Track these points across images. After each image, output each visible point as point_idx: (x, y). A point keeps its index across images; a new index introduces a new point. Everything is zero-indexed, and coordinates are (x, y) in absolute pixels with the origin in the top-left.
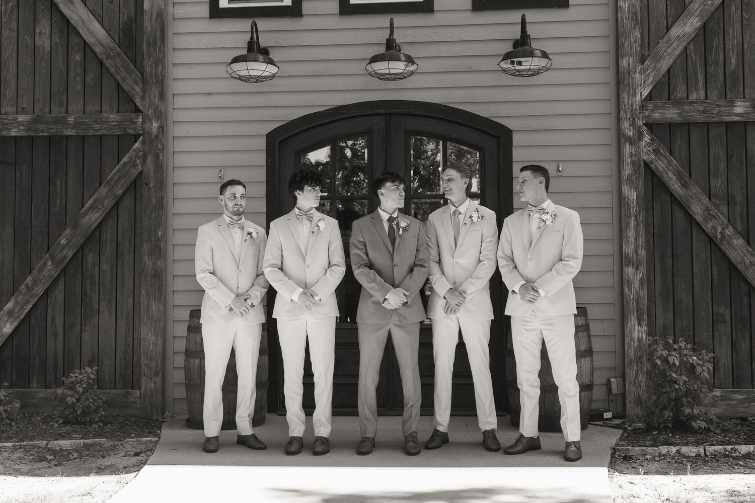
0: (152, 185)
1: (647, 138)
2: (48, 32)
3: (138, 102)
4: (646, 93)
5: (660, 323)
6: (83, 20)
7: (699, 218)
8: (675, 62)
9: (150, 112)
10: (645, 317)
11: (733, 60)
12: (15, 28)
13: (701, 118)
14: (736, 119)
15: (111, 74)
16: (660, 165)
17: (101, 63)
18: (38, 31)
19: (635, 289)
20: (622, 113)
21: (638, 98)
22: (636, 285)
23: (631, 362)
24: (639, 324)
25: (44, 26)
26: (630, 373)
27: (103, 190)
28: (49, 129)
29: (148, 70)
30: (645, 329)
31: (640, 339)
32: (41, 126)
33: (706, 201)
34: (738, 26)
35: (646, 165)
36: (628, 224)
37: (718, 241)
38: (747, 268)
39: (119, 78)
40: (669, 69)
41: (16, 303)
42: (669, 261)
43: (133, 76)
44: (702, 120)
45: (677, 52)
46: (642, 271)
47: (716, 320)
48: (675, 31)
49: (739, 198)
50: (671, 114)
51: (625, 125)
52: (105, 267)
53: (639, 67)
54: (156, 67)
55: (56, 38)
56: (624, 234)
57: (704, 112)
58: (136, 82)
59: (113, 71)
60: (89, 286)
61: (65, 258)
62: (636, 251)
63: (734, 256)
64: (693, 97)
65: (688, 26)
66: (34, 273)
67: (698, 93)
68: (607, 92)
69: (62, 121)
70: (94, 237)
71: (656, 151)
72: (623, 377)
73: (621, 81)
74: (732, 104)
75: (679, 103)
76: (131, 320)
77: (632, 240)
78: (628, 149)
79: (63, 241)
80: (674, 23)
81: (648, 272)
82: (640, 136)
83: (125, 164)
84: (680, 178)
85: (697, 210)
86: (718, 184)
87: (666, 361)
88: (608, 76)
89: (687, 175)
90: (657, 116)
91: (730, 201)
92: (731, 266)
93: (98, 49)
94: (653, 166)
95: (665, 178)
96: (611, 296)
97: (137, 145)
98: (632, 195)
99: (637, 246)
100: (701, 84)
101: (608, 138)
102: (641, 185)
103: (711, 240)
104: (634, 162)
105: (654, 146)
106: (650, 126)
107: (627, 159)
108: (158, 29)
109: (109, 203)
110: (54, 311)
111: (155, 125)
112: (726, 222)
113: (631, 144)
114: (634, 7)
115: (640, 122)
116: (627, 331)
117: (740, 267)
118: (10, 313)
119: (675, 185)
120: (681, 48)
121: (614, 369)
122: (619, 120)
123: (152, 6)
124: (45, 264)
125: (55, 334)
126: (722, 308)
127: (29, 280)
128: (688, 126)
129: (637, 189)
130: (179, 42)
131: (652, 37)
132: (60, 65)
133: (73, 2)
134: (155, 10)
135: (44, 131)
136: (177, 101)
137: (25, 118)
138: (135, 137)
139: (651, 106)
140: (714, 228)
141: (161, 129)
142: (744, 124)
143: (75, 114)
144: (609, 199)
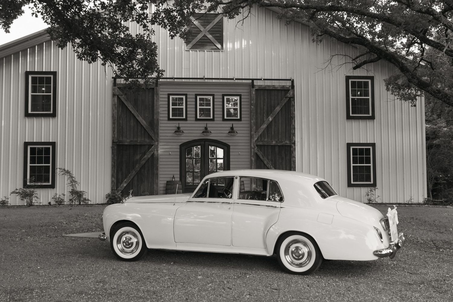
0: (156, 155)
1: (256, 148)
2: (133, 122)
3: (153, 138)
4: (256, 139)
6: (141, 120)
7: (266, 164)
8: (262, 133)
9: (156, 140)
10: (255, 183)
11: (273, 133)
12: (126, 121)
13: (266, 144)
14: (273, 145)
15: (147, 132)
16: (259, 153)
17: (145, 129)
20: (251, 143)
21: (254, 140)
24: (254, 185)
25: (132, 121)
27: (146, 156)
28: (134, 143)
29: (155, 131)
30: (255, 185)
31: (254, 187)
33: (267, 160)
34: (274, 126)
35: (256, 153)
36: (252, 165)
39: (149, 133)
40: (261, 135)
41: (127, 180)
43: (152, 132)
48: (262, 127)
49: (274, 160)
50: (261, 143)
51: (252, 145)
52: (146, 172)
53: (255, 134)
54: (157, 131)
55: (135, 123)
56: (252, 167)
57: (267, 143)
58: (153, 134)
59: (148, 131)
60: (142, 176)
61: (137, 170)
64: (265, 140)
65: (264, 126)
66: (131, 174)
68: (249, 138)
69: (137, 141)
70: (143, 167)
71: (258, 151)
73: (251, 137)
74: (272, 142)
75: (262, 141)
76: (151, 183)
78: (252, 150)
79: (137, 167)
80: (262, 125)
82: (255, 147)
83: (150, 151)
84: (262, 156)
85: (265, 162)
86: (270, 157)
88: (249, 135)
89: (264, 155)
90: (258, 144)
91: (272, 161)
93: (144, 127)
97: (153, 147)
98: (253, 159)
100: (267, 138)
101: (249, 147)
102: (255, 157)
104: (254, 153)
105: (258, 149)
106: (257, 145)
107: (252, 152)
108: (157, 123)
109: (147, 159)
110: (135, 181)
112: (271, 164)
114: (254, 122)
115: (255, 145)
118: (126, 182)
119: (261, 157)
120: (263, 131)
123: (156, 118)
124: (133, 171)
125: (135, 186)
128: (264, 146)
130: (160, 125)
131: (258, 128)
132: (136, 129)
133: (139, 116)
134: (157, 119)
135: (132, 143)
136: (161, 138)
137: (128, 141)
138: (152, 145)
139: (257, 142)
140: (269, 166)
141: (158, 143)
142: (275, 146)
143: (139, 140)
144: (249, 160)
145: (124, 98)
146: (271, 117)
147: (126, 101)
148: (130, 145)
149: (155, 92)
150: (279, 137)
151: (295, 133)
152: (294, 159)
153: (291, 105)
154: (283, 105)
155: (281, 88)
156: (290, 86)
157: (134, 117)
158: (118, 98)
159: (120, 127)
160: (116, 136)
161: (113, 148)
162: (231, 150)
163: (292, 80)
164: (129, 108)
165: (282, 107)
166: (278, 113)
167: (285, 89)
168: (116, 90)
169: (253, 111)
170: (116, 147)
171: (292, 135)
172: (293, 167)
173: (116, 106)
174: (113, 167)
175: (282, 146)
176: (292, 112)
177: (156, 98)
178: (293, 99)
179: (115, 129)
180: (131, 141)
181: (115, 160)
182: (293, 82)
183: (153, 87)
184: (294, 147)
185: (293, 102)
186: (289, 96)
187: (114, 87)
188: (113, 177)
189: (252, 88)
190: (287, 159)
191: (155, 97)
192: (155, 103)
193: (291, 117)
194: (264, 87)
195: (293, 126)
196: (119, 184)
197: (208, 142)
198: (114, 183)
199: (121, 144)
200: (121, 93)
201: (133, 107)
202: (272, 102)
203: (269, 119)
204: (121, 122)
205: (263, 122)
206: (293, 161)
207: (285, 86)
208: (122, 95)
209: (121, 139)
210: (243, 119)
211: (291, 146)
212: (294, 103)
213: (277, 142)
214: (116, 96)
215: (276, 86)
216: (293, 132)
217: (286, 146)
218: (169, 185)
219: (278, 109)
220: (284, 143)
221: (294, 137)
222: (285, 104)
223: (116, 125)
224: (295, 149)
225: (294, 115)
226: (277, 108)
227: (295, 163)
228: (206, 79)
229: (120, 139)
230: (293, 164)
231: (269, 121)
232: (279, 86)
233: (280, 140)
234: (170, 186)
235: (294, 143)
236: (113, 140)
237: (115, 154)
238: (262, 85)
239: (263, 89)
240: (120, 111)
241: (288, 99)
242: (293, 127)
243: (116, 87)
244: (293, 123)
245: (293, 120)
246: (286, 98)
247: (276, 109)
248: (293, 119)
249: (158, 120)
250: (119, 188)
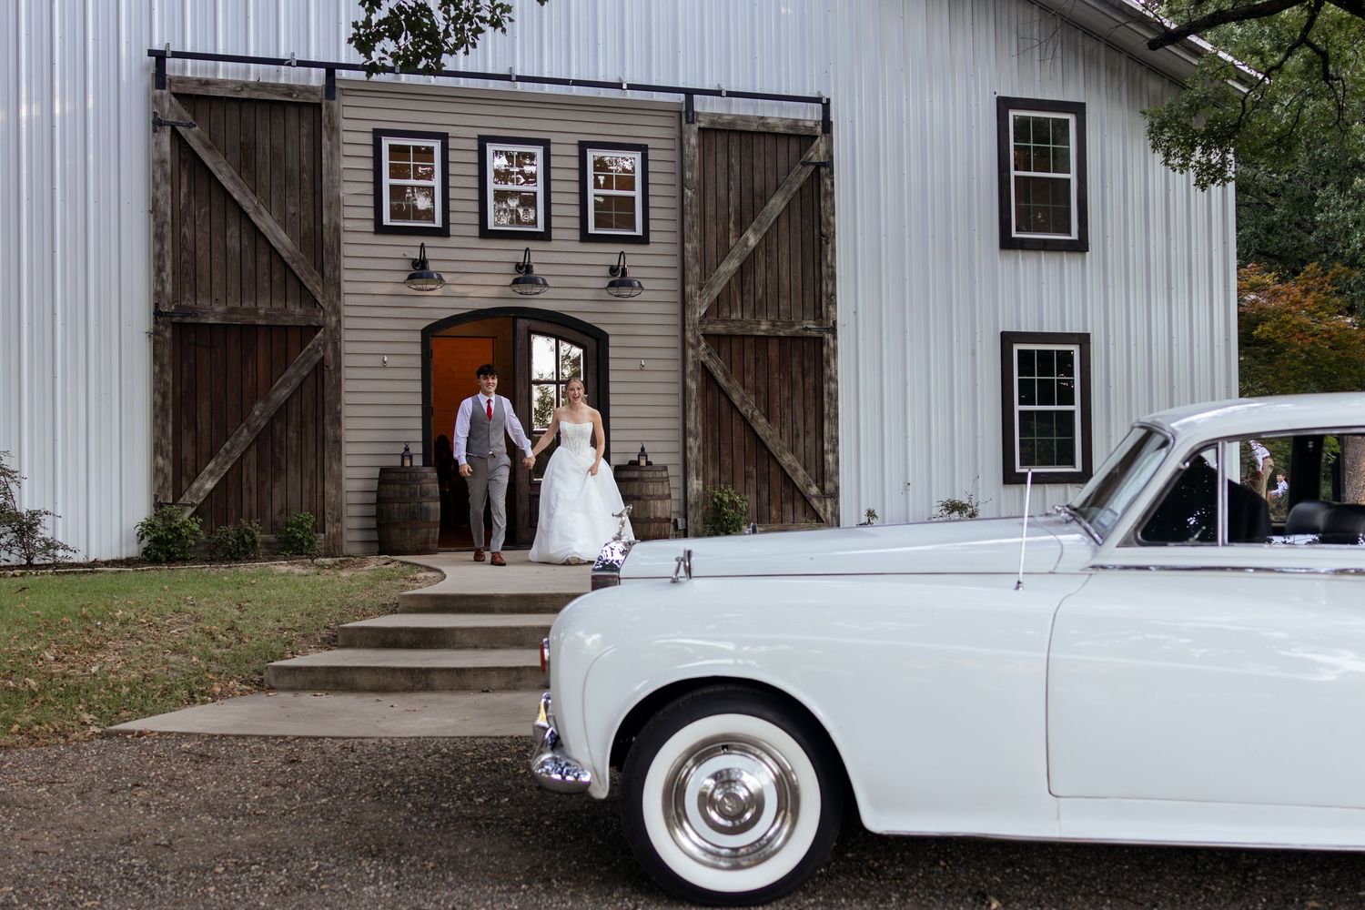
0: (332, 368)
1: (703, 345)
2: (237, 234)
3: (320, 300)
4: (703, 312)
5: (710, 479)
6: (270, 229)
7: (737, 403)
8: (722, 290)
9: (330, 309)
10: (701, 474)
11: (760, 291)
12: (208, 231)
13: (739, 332)
14: (762, 333)
15: (296, 276)
16: (712, 365)
17: (286, 266)
18: (228, 234)
19: (694, 455)
20: (687, 326)
21: (697, 316)
22: (695, 450)
23: (691, 506)
24: (697, 479)
25: (233, 230)
26: (691, 514)
27: (291, 371)
28: (244, 319)
29: (327, 273)
30: (701, 482)
31: (698, 490)
32: (234, 317)
33: (742, 391)
34: (763, 267)
35: (703, 364)
36: (690, 406)
37: (749, 420)
38: (767, 439)
39: (303, 279)
40: (718, 296)
41: (217, 464)
42: (717, 433)
43: (315, 278)
44: (740, 333)
45: (724, 284)
46: (699, 441)
47: (747, 476)
48: (722, 268)
49: (763, 390)
50: (719, 328)
51: (689, 335)
52: (291, 434)
53: (698, 293)
54: (334, 271)
55: (245, 242)
56: (687, 413)
57: (741, 328)
58: (318, 284)
59: (297, 272)
60: (277, 450)
61: (258, 426)
62: (696, 426)
63: (759, 431)
64: (734, 317)
65: (730, 266)
66: (232, 439)
67: (737, 313)
68: (676, 309)
69: (254, 312)
70: (282, 412)
71: (709, 354)
72: (686, 517)
73: (684, 302)
74: (759, 323)
75: (724, 321)
76: (314, 477)
77: (693, 418)
78: (690, 352)
79: (257, 413)
80: (721, 262)
81: (703, 441)
82: (699, 343)
83: (309, 349)
84: (725, 373)
85: (736, 398)
86: (749, 379)
87: (721, 500)
88: (677, 297)
89: (729, 372)
90: (710, 329)
91: (757, 392)
92: (758, 438)
93: (284, 254)
94: (707, 365)
95: (715, 374)
96: (677, 459)
97: (319, 335)
98: (692, 385)
99: (696, 423)
100: (739, 308)
101: (677, 343)
102: (699, 379)
103: (744, 418)
104: (694, 362)
105: (709, 351)
106: (706, 336)
107: (690, 360)
108: (335, 241)
109: (296, 382)
110: (248, 470)
111: (334, 319)
112: (754, 405)
113: (693, 349)
114: (695, 248)
115: (699, 333)
116: (689, 484)
117: (763, 438)
118: (211, 473)
119: (722, 379)
120: (726, 281)
121: (678, 512)
122: (684, 330)
123: (330, 222)
124: (242, 431)
125: (250, 489)
126: (751, 468)
127: (228, 445)
128: (730, 337)
129: (696, 381)
130: (346, 250)
131: (707, 271)
132: (249, 264)
133: (261, 213)
134: (333, 225)
135: (237, 319)
136: (347, 300)
137: (220, 309)
138: (317, 329)
139: (706, 322)
140: (747, 410)
141: (339, 322)
142: (766, 337)
143: (264, 308)
144: (677, 389)
145: (198, 137)
146: (755, 231)
147: (209, 148)
148: (224, 328)
149: (325, 120)
150: (781, 307)
151: (834, 294)
152: (833, 386)
153: (822, 189)
154: (795, 189)
155: (788, 127)
156: (817, 123)
157: (243, 215)
158: (176, 135)
159: (185, 255)
160: (169, 288)
161: (157, 337)
162: (612, 353)
163: (824, 101)
164: (219, 177)
165: (789, 196)
166: (778, 218)
167: (799, 132)
168: (167, 105)
169: (691, 209)
170: (168, 334)
171: (824, 299)
172: (829, 414)
173: (168, 167)
174: (159, 412)
175: (792, 338)
176: (824, 219)
177: (328, 143)
178: (828, 170)
179: (164, 261)
180: (232, 311)
181: (166, 384)
182: (826, 107)
183: (319, 102)
184: (832, 344)
185: (829, 182)
186: (815, 160)
187: (158, 91)
188: (161, 455)
189: (688, 122)
190: (807, 385)
191: (325, 140)
192: (324, 161)
193: (821, 234)
194: (729, 123)
195: (828, 267)
196: (184, 479)
197: (526, 321)
198: (165, 478)
199: (189, 320)
200: (188, 117)
201: (234, 173)
202: (757, 178)
203: (748, 239)
204: (187, 231)
205: (725, 251)
206: (829, 394)
207: (801, 123)
208: (190, 126)
209: (188, 301)
210: (653, 237)
211: (821, 339)
212: (833, 184)
213: (773, 324)
214: (168, 129)
215: (769, 121)
216: (830, 289)
217: (803, 338)
218: (393, 482)
219: (777, 203)
220: (797, 327)
221: (831, 309)
222: (800, 189)
223: (168, 246)
224: (835, 350)
225: (832, 230)
226: (772, 202)
227: (837, 400)
228: (521, 79)
229: (183, 304)
230: (830, 404)
231: (746, 246)
232: (782, 119)
233: (783, 318)
234: (397, 487)
235: (833, 330)
236: (157, 305)
237: (166, 360)
238: (720, 115)
239: (726, 130)
240: (184, 189)
241: (811, 168)
242: (830, 270)
243: (165, 92)
244: (829, 257)
245: (830, 245)
246: (805, 164)
247: (769, 206)
248: (827, 243)
249: (337, 229)
250: (186, 498)
